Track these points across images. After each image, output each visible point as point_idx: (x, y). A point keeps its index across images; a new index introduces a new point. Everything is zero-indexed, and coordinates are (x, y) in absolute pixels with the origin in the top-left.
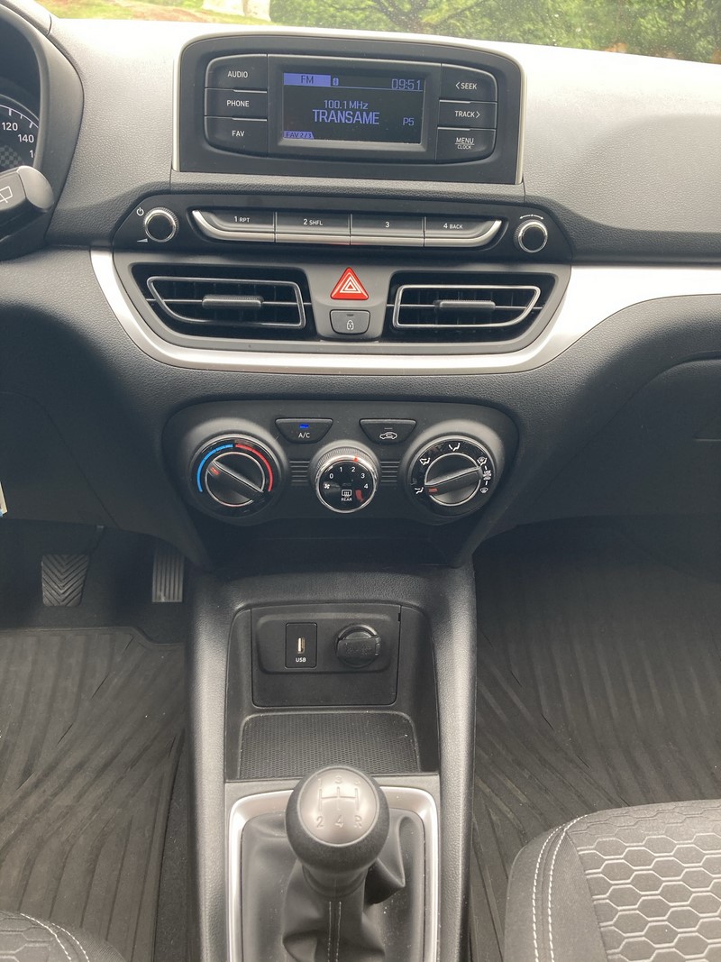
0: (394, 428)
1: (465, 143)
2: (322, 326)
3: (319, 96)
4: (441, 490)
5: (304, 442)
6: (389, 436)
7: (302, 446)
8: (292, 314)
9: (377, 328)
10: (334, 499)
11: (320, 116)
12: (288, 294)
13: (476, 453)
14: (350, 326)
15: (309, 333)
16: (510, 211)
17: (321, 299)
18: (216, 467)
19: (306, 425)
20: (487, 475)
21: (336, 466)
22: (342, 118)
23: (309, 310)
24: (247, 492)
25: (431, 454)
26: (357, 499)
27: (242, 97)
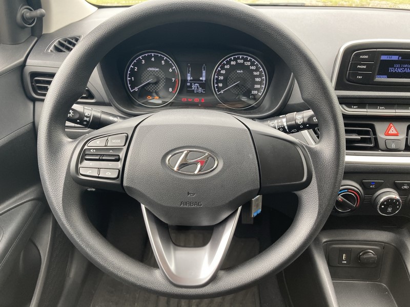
0: (408, 184)
2: (381, 145)
3: (392, 63)
5: (372, 188)
6: (406, 187)
7: (370, 189)
8: (368, 141)
9: (403, 147)
10: (384, 210)
11: (391, 70)
12: (367, 133)
14: (393, 146)
15: (376, 147)
17: (381, 135)
18: (340, 198)
19: (373, 182)
21: (385, 201)
22: (400, 70)
23: (376, 139)
24: (350, 207)
26: (393, 211)
27: (364, 64)
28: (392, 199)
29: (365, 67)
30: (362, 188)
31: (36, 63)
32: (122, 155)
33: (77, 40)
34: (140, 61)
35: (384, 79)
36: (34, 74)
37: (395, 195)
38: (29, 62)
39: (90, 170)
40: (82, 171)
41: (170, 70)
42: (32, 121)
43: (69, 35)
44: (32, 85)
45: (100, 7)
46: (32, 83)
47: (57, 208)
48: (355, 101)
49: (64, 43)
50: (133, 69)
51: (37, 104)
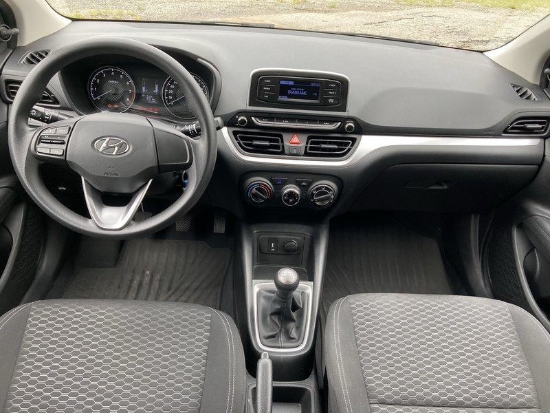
0: (306, 182)
1: (331, 101)
2: (286, 151)
3: (290, 87)
4: (319, 200)
5: (279, 184)
6: (304, 184)
7: (278, 185)
8: (278, 147)
9: (303, 152)
10: (287, 201)
11: (290, 92)
12: (277, 141)
13: (330, 190)
14: (295, 152)
15: (283, 153)
16: (344, 120)
17: (287, 143)
18: (254, 191)
19: (281, 179)
20: (333, 197)
21: (288, 192)
22: (296, 93)
23: (283, 146)
24: (262, 198)
25: (317, 189)
26: (294, 202)
27: (268, 87)
28: (295, 193)
29: (269, 89)
30: (272, 184)
31: (10, 72)
32: (66, 140)
33: (47, 54)
34: (101, 74)
35: (285, 99)
36: (8, 82)
37: (297, 191)
38: (5, 70)
39: (44, 149)
40: (39, 150)
41: (128, 83)
42: (6, 120)
43: (39, 49)
44: (7, 91)
45: (74, 20)
46: (6, 88)
47: (21, 173)
48: (266, 115)
49: (35, 55)
50: (95, 81)
51: (10, 106)
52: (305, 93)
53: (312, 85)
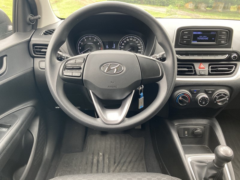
0: (211, 91)
1: (223, 42)
2: (198, 73)
3: (198, 35)
4: (220, 102)
6: (210, 92)
7: (194, 94)
8: (192, 71)
9: (207, 74)
10: (201, 103)
11: (198, 38)
12: (191, 68)
13: (226, 95)
14: (203, 73)
15: (195, 74)
16: (230, 53)
17: (197, 69)
18: (180, 98)
19: (195, 90)
20: (228, 99)
21: (202, 98)
22: (202, 39)
23: (195, 71)
24: (186, 103)
25: (218, 95)
26: (206, 103)
27: (186, 36)
28: (204, 97)
29: (187, 37)
30: (191, 93)
32: (82, 67)
33: (54, 30)
35: (196, 43)
36: (34, 45)
37: (205, 96)
38: (32, 39)
39: (68, 73)
40: (65, 74)
41: (98, 44)
42: (33, 67)
43: (50, 28)
46: (33, 49)
48: (184, 53)
49: (48, 31)
51: (35, 59)
52: (207, 39)
53: (212, 33)
